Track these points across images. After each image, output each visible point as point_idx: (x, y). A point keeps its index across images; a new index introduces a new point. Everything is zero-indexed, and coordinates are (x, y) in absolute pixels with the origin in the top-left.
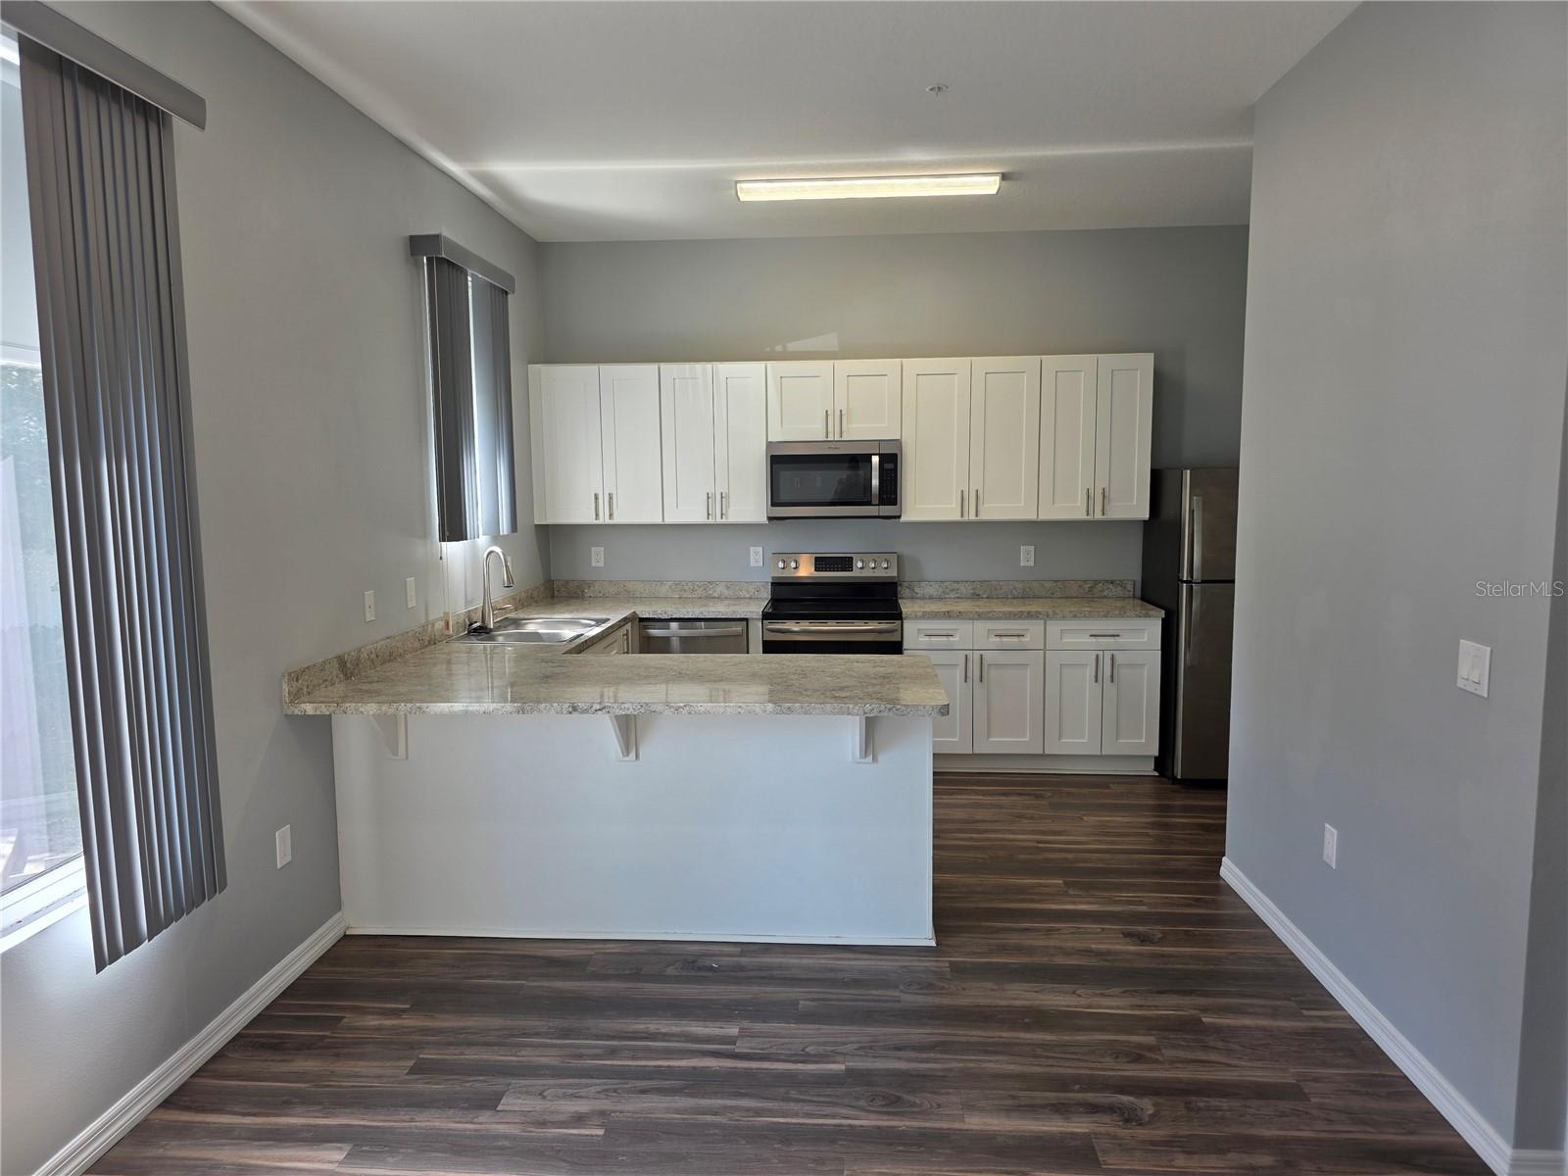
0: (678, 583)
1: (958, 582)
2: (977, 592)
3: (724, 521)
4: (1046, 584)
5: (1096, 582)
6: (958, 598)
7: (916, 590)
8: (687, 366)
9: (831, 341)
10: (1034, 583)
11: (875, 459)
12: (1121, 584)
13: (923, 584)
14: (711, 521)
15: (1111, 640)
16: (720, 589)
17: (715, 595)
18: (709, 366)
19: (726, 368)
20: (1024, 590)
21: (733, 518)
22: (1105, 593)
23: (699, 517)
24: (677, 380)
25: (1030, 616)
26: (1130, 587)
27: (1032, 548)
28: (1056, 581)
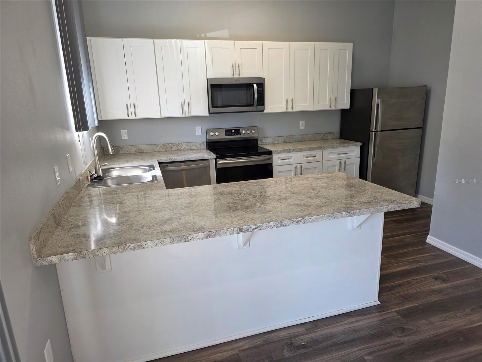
0: (164, 145)
1: (278, 137)
2: (285, 140)
3: (190, 115)
4: (309, 135)
5: (325, 133)
6: (279, 143)
7: (263, 141)
8: (168, 41)
9: (225, 33)
10: (305, 135)
11: (255, 86)
12: (333, 134)
13: (266, 139)
14: (183, 116)
15: (344, 155)
16: (184, 146)
17: (182, 148)
18: (178, 41)
19: (186, 43)
20: (301, 138)
21: (194, 113)
22: (328, 137)
23: (177, 113)
24: (163, 48)
25: (318, 148)
26: (336, 135)
27: (304, 122)
28: (312, 134)
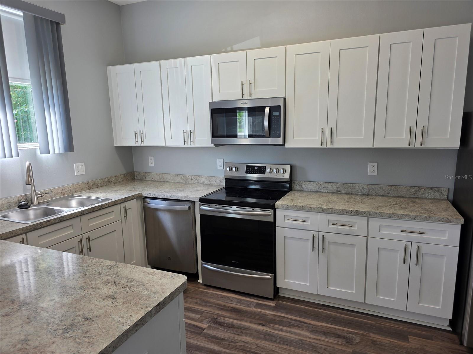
1: (327, 183)
2: (339, 189)
3: (192, 145)
4: (384, 187)
5: (420, 188)
6: (328, 192)
7: (303, 186)
8: (172, 61)
10: (376, 186)
11: (267, 110)
12: (439, 190)
13: (307, 183)
14: (186, 145)
15: (419, 235)
16: (203, 180)
17: (201, 182)
18: (182, 60)
19: (191, 60)
20: (369, 190)
21: (197, 144)
22: (426, 195)
23: (181, 144)
24: (168, 69)
25: (358, 214)
26: (445, 192)
27: (376, 164)
28: (391, 186)
